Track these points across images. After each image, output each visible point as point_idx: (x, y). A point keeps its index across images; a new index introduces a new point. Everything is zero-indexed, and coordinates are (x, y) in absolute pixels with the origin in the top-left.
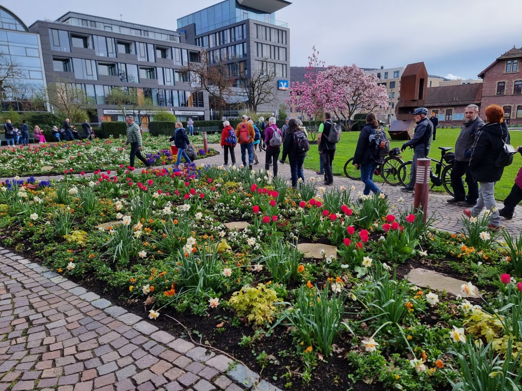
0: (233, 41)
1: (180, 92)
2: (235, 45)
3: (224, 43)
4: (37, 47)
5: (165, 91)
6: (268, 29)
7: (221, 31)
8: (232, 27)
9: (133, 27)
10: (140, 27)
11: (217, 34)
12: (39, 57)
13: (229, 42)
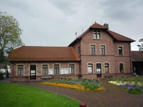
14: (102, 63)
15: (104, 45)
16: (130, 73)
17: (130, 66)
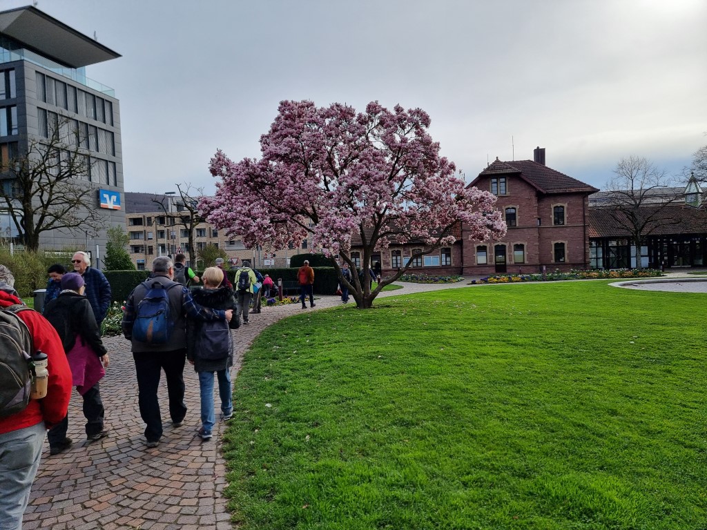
6: (70, 91)
14: (507, 244)
15: (515, 207)
16: (581, 264)
17: (583, 247)
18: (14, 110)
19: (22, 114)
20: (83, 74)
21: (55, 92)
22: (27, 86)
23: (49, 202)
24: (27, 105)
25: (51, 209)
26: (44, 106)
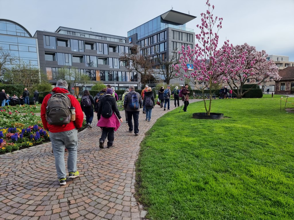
0: (158, 41)
1: (123, 73)
2: (160, 44)
3: (153, 43)
4: (35, 46)
5: (113, 72)
6: (181, 34)
7: (152, 36)
8: (158, 34)
9: (97, 35)
10: (102, 34)
11: (149, 38)
12: (37, 52)
13: (156, 42)
18: (166, 43)
19: (168, 44)
20: (185, 27)
21: (176, 35)
22: (169, 35)
23: (172, 72)
24: (169, 41)
25: (172, 74)
26: (173, 40)
